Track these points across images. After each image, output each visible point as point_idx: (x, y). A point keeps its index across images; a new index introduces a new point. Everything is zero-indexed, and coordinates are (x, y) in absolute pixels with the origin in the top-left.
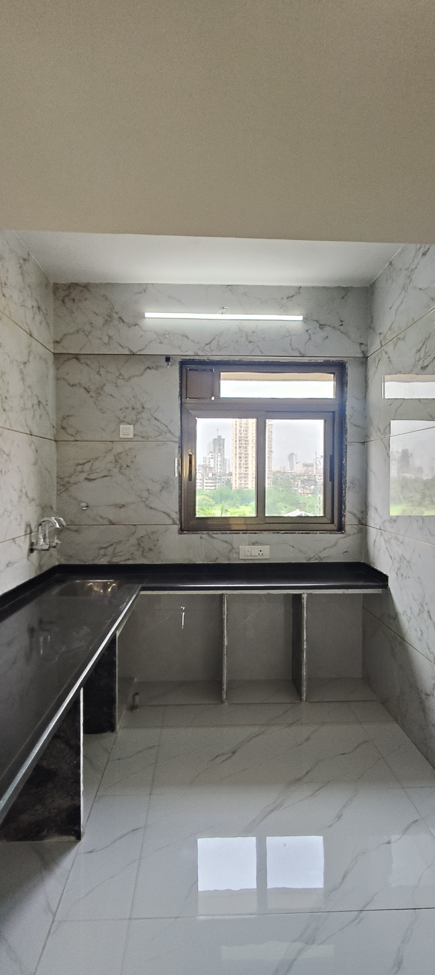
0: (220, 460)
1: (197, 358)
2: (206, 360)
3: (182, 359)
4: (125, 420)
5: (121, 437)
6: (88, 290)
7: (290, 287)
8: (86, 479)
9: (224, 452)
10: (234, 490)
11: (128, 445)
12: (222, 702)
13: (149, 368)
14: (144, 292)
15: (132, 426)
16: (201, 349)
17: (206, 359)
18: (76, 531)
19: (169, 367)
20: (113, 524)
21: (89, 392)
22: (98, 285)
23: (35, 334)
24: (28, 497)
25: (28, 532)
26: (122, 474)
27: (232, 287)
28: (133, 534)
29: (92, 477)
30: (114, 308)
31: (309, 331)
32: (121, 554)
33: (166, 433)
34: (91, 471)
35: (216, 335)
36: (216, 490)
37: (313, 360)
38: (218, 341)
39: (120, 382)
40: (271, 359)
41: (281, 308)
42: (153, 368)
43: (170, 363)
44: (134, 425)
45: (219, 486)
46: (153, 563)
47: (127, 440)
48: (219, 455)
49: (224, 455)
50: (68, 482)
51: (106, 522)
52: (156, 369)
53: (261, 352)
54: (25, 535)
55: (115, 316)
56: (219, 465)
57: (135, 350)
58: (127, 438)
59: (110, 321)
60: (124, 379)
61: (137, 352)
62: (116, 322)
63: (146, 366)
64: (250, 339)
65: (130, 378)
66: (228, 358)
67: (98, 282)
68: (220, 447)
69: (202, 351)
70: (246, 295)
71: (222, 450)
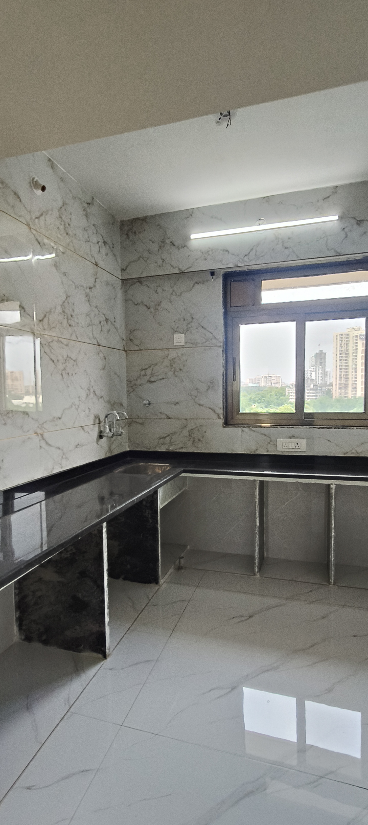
0: (321, 372)
1: (238, 269)
2: (246, 271)
3: (225, 272)
4: (178, 330)
5: (175, 345)
6: (146, 222)
7: (327, 188)
8: (148, 381)
9: (325, 365)
10: (334, 399)
11: (180, 352)
12: (255, 574)
13: (197, 283)
14: (191, 216)
15: (184, 335)
16: (241, 260)
17: (246, 269)
18: (142, 424)
19: (213, 280)
20: (169, 418)
21: (149, 309)
22: (153, 217)
23: (101, 263)
24: (96, 395)
25: (97, 421)
26: (176, 376)
27: (268, 199)
28: (185, 427)
29: (153, 380)
30: (166, 234)
31: (345, 230)
32: (176, 443)
33: (211, 339)
34: (152, 374)
35: (254, 246)
36: (317, 399)
37: (352, 257)
38: (256, 251)
39: (173, 298)
40: (308, 262)
41: (317, 210)
42: (200, 283)
43: (214, 277)
44: (185, 334)
45: (319, 396)
46: (201, 452)
47: (179, 347)
48: (320, 368)
49: (325, 368)
50: (135, 385)
51: (163, 416)
52: (203, 283)
53: (297, 256)
54: (94, 424)
55: (167, 241)
56: (320, 377)
57: (183, 269)
58: (180, 346)
59: (164, 246)
60: (176, 295)
61: (185, 271)
62: (168, 247)
63: (194, 282)
64: (286, 245)
65: (181, 294)
66: (266, 266)
67: (153, 214)
68: (321, 360)
69: (241, 262)
70: (282, 203)
71: (324, 363)
